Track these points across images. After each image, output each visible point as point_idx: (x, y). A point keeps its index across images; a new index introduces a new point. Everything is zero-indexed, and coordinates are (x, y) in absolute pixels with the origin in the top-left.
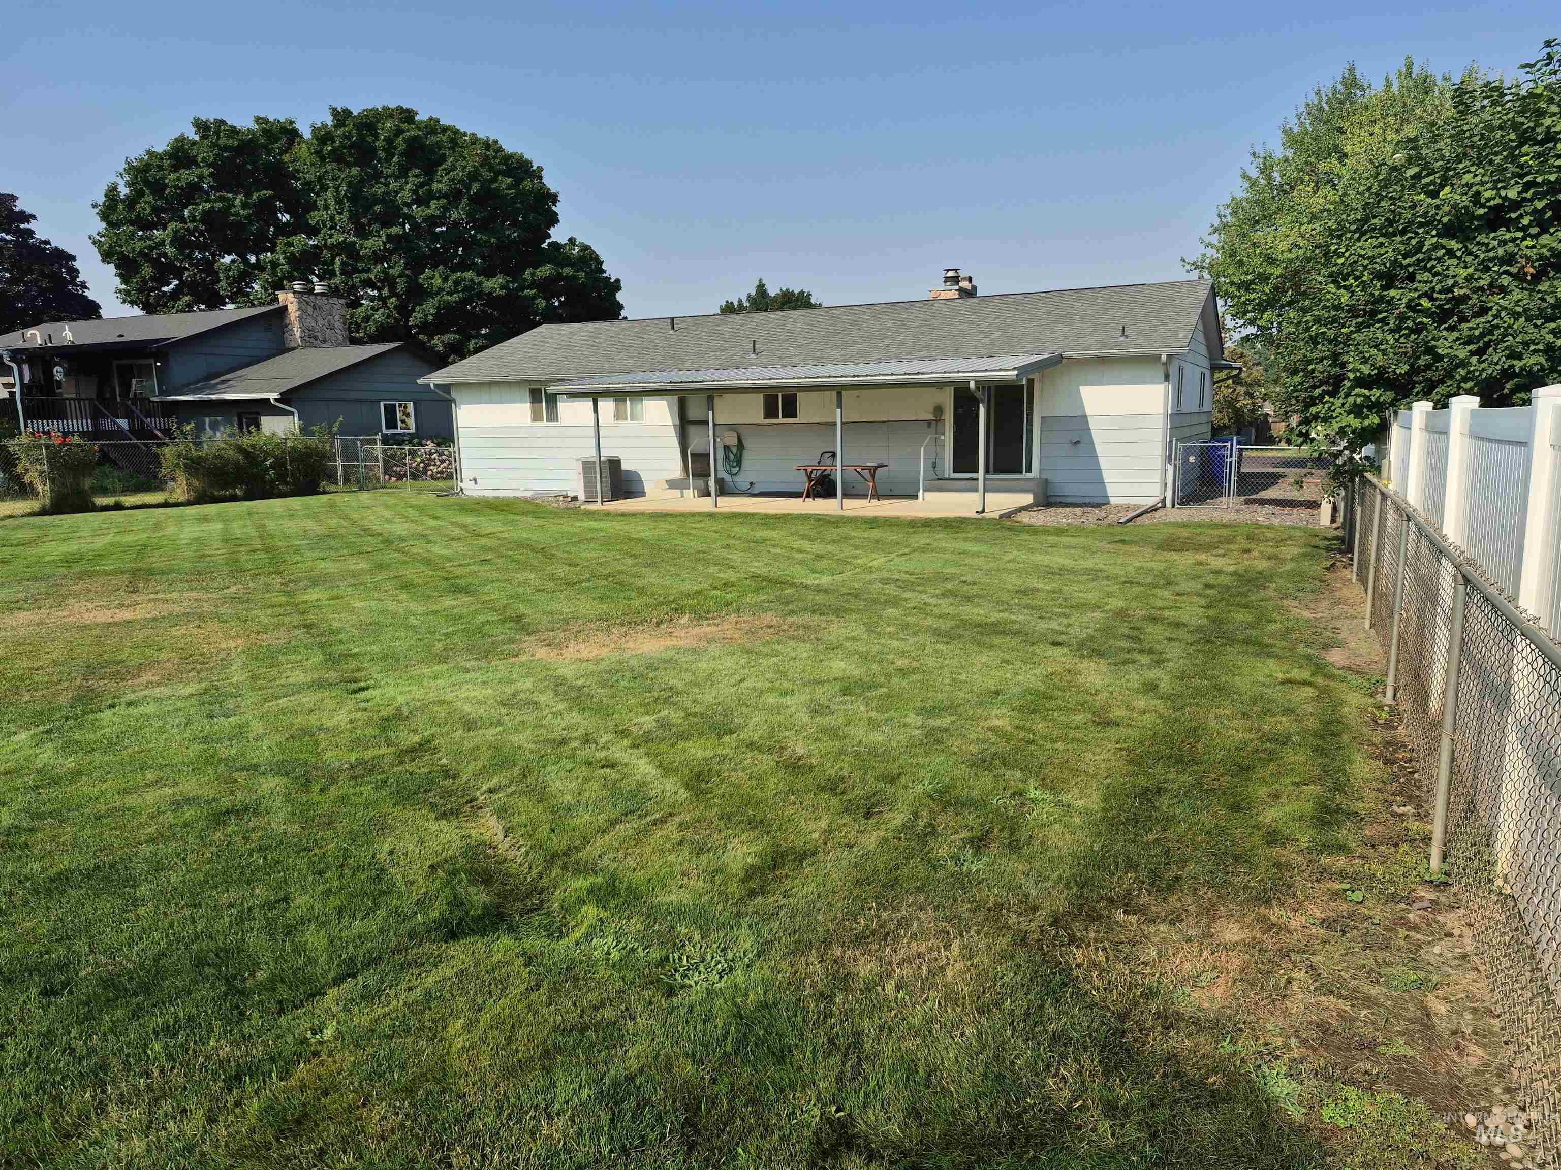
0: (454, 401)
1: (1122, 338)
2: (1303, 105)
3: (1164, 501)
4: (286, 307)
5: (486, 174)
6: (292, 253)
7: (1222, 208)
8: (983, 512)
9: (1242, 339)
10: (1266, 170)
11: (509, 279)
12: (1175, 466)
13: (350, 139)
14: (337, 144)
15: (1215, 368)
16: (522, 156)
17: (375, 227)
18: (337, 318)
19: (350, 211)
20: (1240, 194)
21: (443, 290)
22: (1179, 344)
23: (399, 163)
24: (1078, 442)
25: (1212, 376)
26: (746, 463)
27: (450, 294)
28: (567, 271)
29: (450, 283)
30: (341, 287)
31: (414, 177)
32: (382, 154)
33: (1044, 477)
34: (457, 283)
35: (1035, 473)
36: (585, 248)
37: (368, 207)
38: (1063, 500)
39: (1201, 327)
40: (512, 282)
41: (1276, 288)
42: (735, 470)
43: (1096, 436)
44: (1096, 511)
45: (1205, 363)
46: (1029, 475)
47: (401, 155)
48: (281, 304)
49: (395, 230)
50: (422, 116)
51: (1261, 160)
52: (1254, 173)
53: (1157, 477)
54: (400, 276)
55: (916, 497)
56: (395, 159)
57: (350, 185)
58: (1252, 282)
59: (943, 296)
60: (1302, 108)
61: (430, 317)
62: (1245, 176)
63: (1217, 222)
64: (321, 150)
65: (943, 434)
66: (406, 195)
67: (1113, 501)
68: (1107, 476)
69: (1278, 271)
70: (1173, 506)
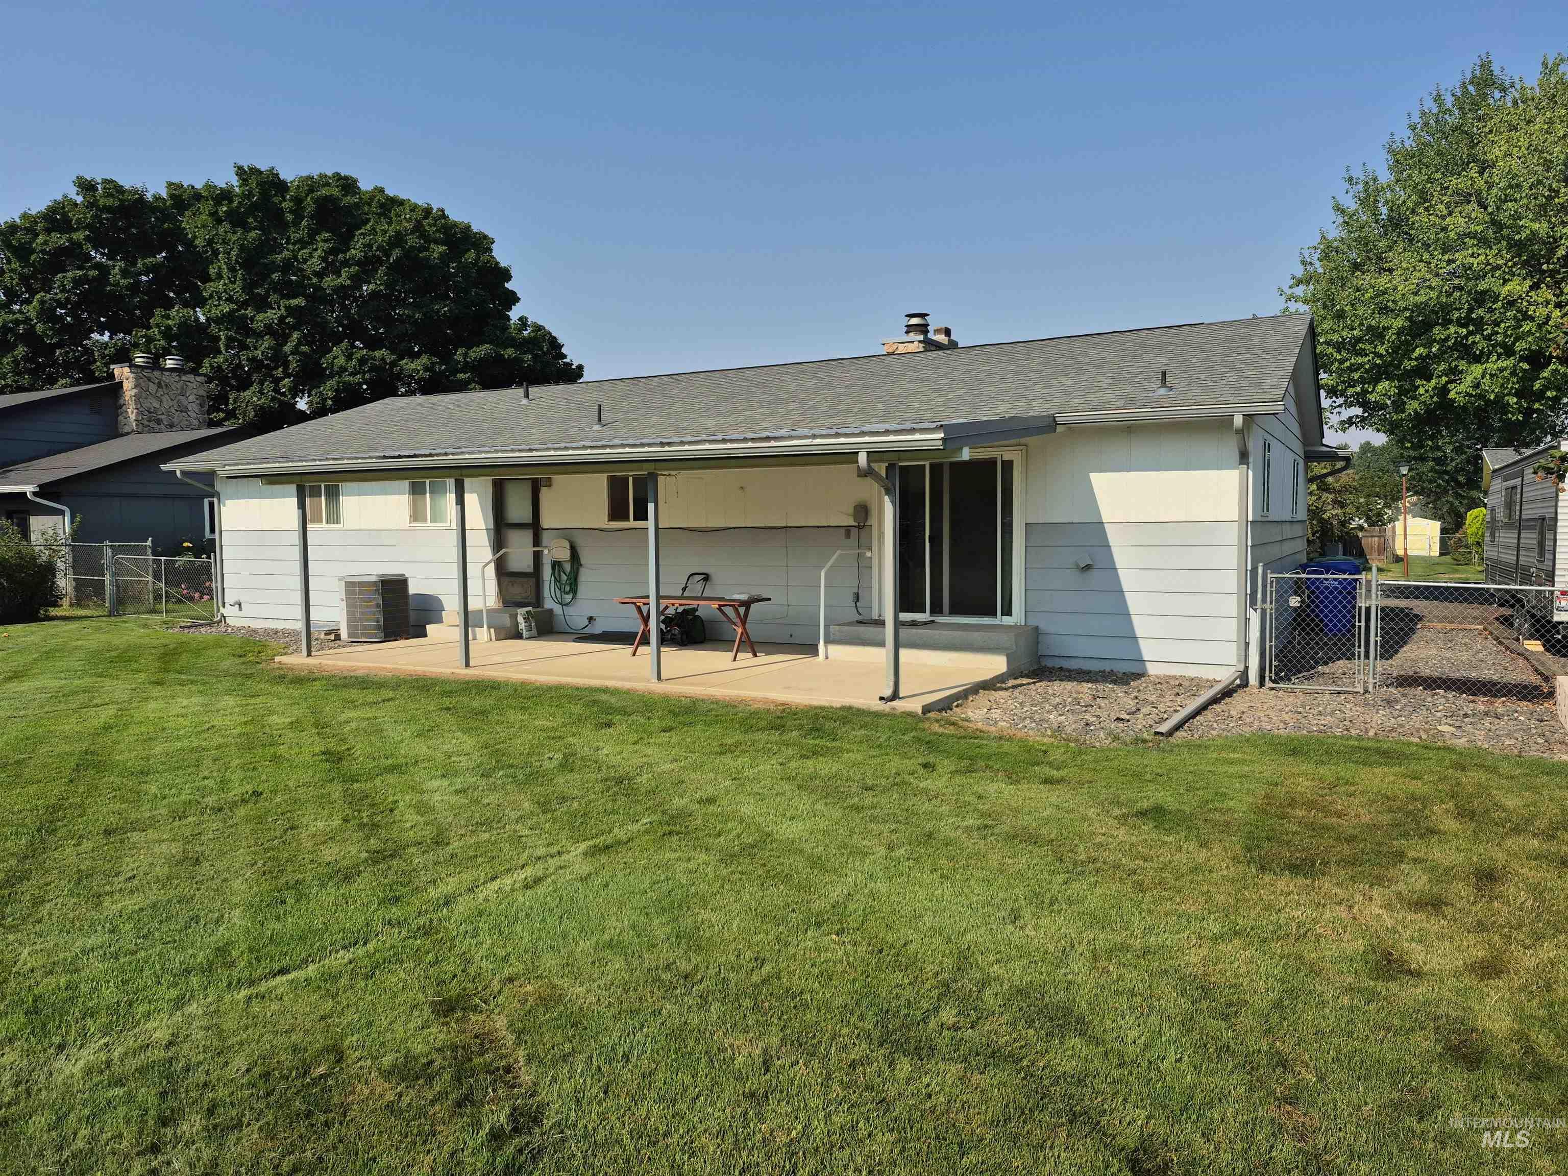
0: (217, 495)
1: (1162, 391)
2: (1418, 114)
3: (1244, 674)
4: (120, 384)
5: (413, 241)
6: (169, 328)
7: (1306, 253)
8: (895, 696)
9: (1342, 423)
10: (1369, 198)
11: (435, 359)
12: (1264, 611)
13: (249, 199)
14: (235, 204)
15: (1310, 457)
16: (468, 227)
17: (273, 298)
18: (192, 398)
19: (244, 280)
20: (1334, 233)
21: (346, 370)
22: (1265, 397)
23: (309, 227)
24: (1088, 567)
25: (1307, 468)
26: (582, 589)
27: (353, 374)
28: (509, 352)
29: (354, 362)
30: (224, 367)
31: (323, 243)
32: (289, 217)
33: (1033, 622)
34: (362, 361)
35: (1017, 616)
36: (538, 328)
37: (264, 275)
38: (1066, 664)
39: (1291, 390)
40: (441, 364)
41: (1396, 349)
42: (568, 598)
43: (1121, 558)
44: (1119, 691)
45: (1298, 446)
46: (1007, 620)
47: (312, 217)
48: (117, 380)
49: (294, 302)
50: (365, 185)
51: (1360, 187)
52: (1351, 204)
53: (1231, 629)
54: (292, 353)
55: (812, 649)
56: (304, 223)
57: (242, 248)
58: (1359, 340)
59: (902, 349)
60: (1416, 118)
61: (330, 402)
62: (1339, 209)
63: (1299, 272)
64: (216, 212)
65: (870, 549)
66: (315, 263)
67: (1153, 670)
68: (1140, 627)
69: (1399, 323)
70: (1262, 684)
